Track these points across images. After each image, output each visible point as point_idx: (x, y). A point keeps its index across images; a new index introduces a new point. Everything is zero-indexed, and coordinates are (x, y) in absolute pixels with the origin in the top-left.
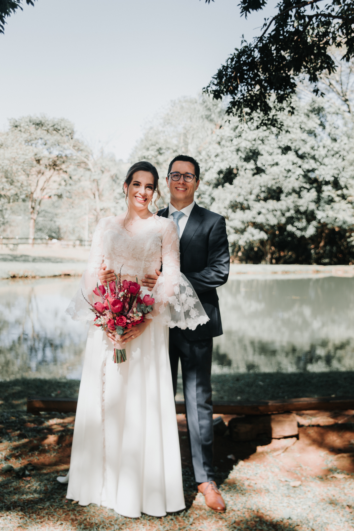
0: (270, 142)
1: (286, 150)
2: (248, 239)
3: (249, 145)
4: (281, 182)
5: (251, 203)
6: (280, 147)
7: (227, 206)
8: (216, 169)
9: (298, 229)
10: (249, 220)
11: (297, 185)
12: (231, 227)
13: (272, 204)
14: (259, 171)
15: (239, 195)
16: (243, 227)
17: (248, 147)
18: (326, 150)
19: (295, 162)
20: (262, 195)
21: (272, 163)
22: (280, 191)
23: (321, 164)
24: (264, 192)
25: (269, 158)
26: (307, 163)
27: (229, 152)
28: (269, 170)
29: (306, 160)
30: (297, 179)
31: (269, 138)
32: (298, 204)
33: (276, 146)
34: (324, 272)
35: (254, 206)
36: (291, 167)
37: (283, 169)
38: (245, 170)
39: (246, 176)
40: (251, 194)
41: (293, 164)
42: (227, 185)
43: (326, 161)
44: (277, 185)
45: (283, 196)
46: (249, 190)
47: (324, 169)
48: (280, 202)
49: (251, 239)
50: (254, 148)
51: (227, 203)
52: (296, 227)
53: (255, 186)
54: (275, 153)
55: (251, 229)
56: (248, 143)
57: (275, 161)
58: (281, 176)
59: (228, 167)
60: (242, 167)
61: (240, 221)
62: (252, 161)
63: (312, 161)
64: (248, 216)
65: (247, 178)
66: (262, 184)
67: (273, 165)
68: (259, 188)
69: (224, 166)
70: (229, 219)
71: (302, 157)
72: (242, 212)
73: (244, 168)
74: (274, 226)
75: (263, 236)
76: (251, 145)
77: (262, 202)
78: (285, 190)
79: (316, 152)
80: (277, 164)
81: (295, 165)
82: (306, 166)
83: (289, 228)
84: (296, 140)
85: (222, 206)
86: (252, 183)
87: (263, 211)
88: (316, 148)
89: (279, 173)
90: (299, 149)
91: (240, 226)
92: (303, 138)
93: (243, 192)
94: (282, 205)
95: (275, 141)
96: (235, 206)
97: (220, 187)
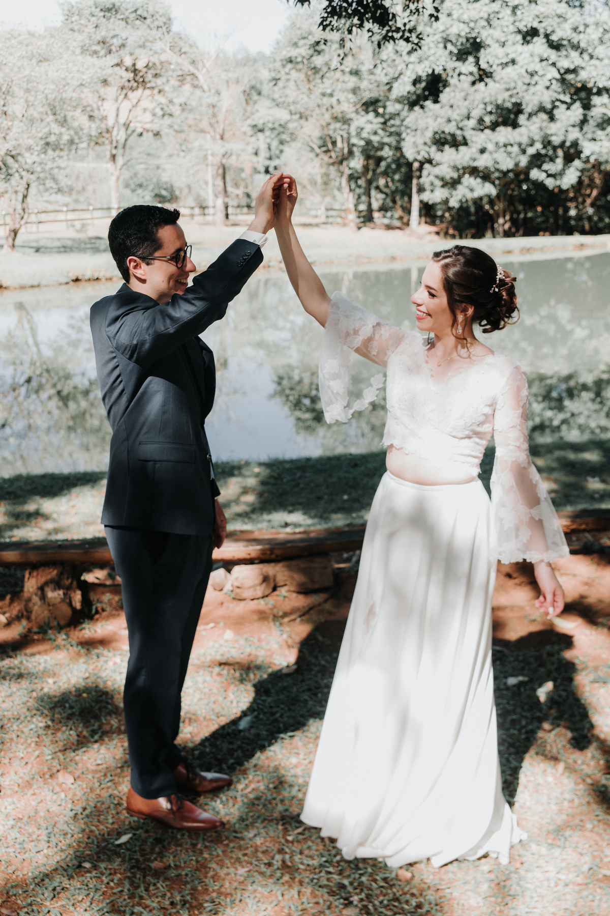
0: (503, 22)
1: (530, 34)
2: (464, 196)
3: (464, 30)
4: (520, 95)
5: (468, 134)
6: (519, 32)
7: (429, 142)
8: (409, 76)
9: (549, 176)
10: (465, 164)
11: (546, 98)
12: (437, 177)
13: (504, 134)
14: (483, 75)
15: (449, 121)
16: (455, 175)
17: (463, 34)
18: (601, 30)
19: (545, 56)
20: (488, 119)
21: (504, 61)
22: (518, 109)
23: (591, 57)
24: (491, 113)
25: (500, 52)
26: (567, 56)
27: (432, 45)
28: (499, 73)
29: (564, 53)
30: (548, 88)
31: (500, 16)
32: (549, 132)
33: (512, 29)
34: (592, 246)
35: (474, 139)
36: (537, 66)
37: (523, 71)
38: (459, 75)
39: (460, 85)
40: (468, 118)
41: (542, 61)
42: (429, 104)
43: (600, 51)
44: (514, 100)
45: (522, 119)
46: (465, 112)
47: (596, 66)
48: (518, 130)
49: (470, 196)
50: (474, 35)
51: (429, 134)
52: (546, 172)
53: (476, 103)
54: (510, 42)
55: (467, 180)
56: (462, 25)
57: (511, 56)
58: (520, 84)
59: (430, 72)
60: (454, 69)
61: (450, 166)
62: (471, 59)
63: (574, 54)
64: (464, 156)
65: (462, 90)
66: (487, 100)
67: (507, 64)
68: (482, 106)
69: (423, 70)
70: (434, 162)
71: (556, 46)
72: (453, 150)
73: (457, 72)
74: (509, 171)
75: (490, 190)
76: (468, 30)
77: (487, 131)
78: (528, 109)
79: (582, 36)
80: (513, 62)
81: (545, 63)
82: (565, 64)
83: (535, 174)
84: (547, 17)
85: (420, 141)
86: (470, 98)
87: (490, 147)
88: (581, 28)
89: (516, 78)
90: (553, 32)
91: (450, 174)
92: (559, 12)
93: (455, 115)
94: (521, 135)
95: (512, 19)
96: (442, 141)
97: (417, 108)
